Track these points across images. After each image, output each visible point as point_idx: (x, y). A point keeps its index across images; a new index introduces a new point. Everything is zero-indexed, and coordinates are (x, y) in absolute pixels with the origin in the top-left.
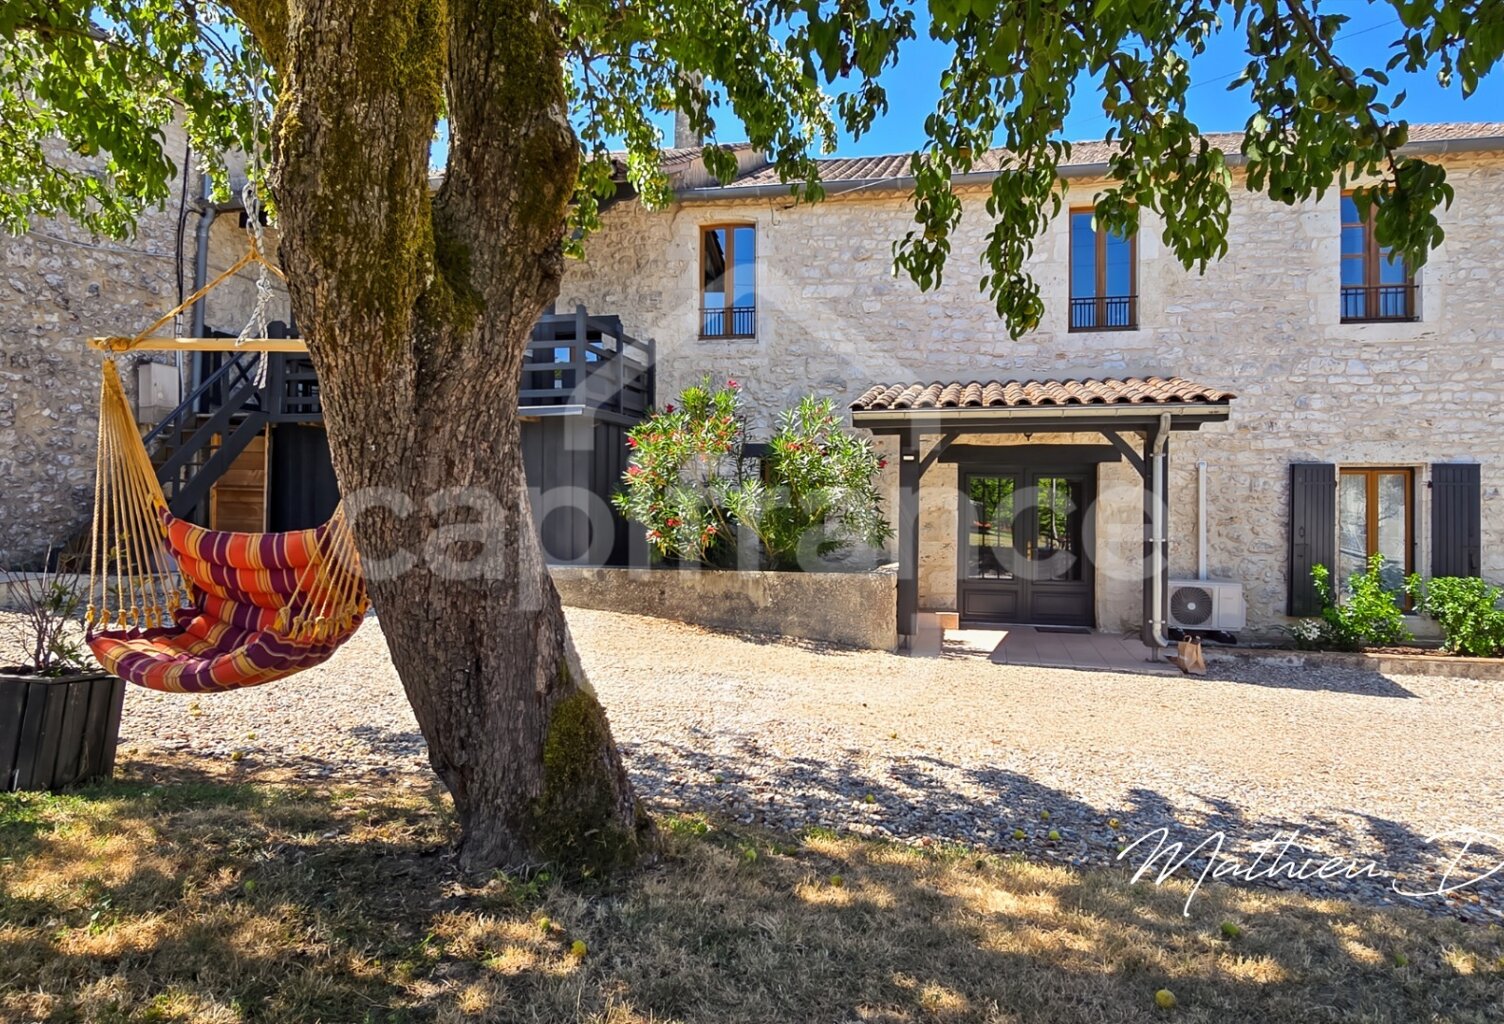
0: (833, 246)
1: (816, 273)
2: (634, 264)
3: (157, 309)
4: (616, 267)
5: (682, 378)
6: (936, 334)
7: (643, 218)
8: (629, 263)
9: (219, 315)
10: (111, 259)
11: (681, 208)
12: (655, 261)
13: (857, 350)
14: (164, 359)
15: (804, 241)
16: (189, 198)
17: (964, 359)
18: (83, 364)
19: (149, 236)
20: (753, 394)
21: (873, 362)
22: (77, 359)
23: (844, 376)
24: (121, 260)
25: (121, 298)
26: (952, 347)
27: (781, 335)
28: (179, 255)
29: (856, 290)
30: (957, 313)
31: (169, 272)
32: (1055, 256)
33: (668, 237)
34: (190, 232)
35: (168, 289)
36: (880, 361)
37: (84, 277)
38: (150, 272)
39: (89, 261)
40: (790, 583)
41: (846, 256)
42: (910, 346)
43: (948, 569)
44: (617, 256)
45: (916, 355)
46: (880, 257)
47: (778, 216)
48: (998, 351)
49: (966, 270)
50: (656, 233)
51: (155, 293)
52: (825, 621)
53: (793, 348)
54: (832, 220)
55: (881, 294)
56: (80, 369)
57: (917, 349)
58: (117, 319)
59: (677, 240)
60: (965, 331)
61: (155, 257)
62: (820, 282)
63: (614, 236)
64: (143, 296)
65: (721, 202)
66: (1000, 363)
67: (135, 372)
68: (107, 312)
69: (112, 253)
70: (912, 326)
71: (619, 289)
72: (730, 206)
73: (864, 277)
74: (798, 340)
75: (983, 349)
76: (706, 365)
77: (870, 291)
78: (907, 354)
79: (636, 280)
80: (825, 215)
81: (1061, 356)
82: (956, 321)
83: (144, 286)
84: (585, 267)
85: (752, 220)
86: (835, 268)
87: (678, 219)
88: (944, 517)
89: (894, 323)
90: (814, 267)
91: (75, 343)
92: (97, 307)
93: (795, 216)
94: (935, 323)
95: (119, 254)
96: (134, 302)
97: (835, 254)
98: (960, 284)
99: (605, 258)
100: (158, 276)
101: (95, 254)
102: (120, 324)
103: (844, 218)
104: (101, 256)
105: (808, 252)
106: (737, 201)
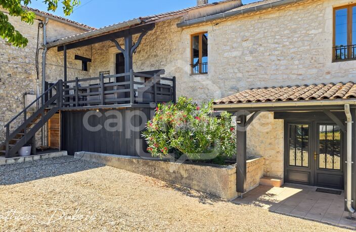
0: (234, 36)
1: (228, 48)
2: (169, 51)
3: (30, 78)
4: (164, 52)
5: (184, 89)
6: (273, 67)
7: (171, 34)
8: (168, 51)
9: (52, 78)
10: (15, 66)
11: (183, 29)
12: (175, 49)
13: (243, 76)
14: (33, 93)
15: (224, 36)
16: (40, 45)
17: (285, 76)
18: (7, 96)
19: (27, 58)
20: (207, 94)
21: (249, 80)
22: (5, 95)
23: (238, 86)
24: (18, 66)
25: (18, 76)
26: (280, 72)
27: (216, 72)
28: (37, 62)
29: (243, 52)
30: (282, 58)
31: (34, 67)
32: (326, 30)
33: (179, 40)
34: (40, 55)
35: (34, 73)
36: (252, 80)
37: (6, 72)
38: (28, 68)
39: (7, 67)
40: (194, 169)
41: (239, 40)
42: (263, 73)
43: (278, 161)
44: (164, 49)
45: (266, 76)
46: (251, 39)
47: (215, 28)
48: (300, 72)
49: (286, 40)
50: (176, 39)
51: (30, 74)
52: (206, 185)
53: (220, 76)
54: (234, 27)
55: (252, 53)
56: (6, 98)
57: (266, 74)
58: (17, 83)
59: (182, 41)
60: (285, 65)
61: (29, 63)
62: (230, 51)
63: (163, 42)
64: (25, 75)
65: (195, 25)
66: (300, 77)
67: (24, 97)
68: (14, 81)
69: (15, 64)
70: (264, 65)
71: (165, 60)
72: (198, 26)
73: (246, 47)
74: (222, 74)
75: (293, 72)
76: (191, 84)
77: (248, 52)
78: (262, 76)
79: (169, 56)
80: (231, 25)
81: (328, 73)
82: (282, 62)
83: (26, 72)
84: (155, 53)
85: (207, 30)
86: (235, 45)
87: (182, 33)
88: (277, 141)
89: (257, 64)
90: (227, 45)
91: (4, 91)
92: (10, 80)
93: (221, 27)
94: (273, 63)
95: (17, 64)
96: (23, 77)
97: (235, 40)
98: (284, 46)
99: (161, 50)
100: (30, 69)
101: (9, 65)
102: (18, 84)
103: (238, 25)
104: (11, 65)
105: (225, 40)
106: (200, 24)
